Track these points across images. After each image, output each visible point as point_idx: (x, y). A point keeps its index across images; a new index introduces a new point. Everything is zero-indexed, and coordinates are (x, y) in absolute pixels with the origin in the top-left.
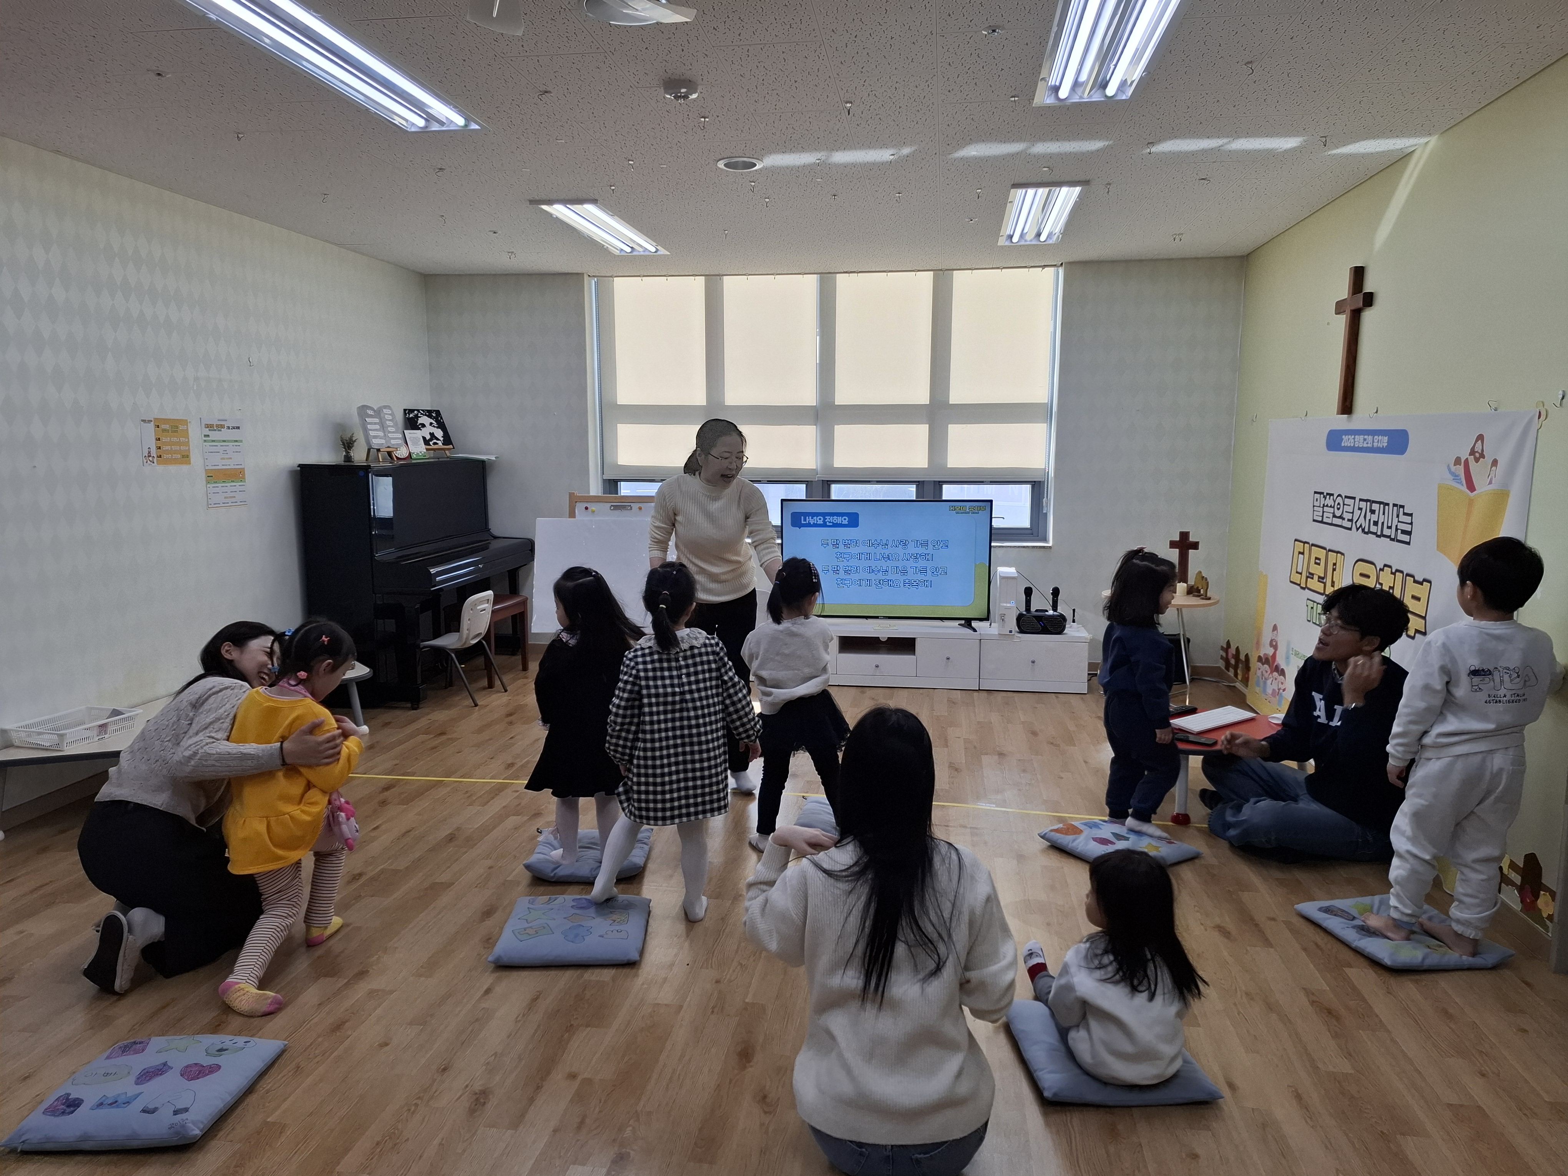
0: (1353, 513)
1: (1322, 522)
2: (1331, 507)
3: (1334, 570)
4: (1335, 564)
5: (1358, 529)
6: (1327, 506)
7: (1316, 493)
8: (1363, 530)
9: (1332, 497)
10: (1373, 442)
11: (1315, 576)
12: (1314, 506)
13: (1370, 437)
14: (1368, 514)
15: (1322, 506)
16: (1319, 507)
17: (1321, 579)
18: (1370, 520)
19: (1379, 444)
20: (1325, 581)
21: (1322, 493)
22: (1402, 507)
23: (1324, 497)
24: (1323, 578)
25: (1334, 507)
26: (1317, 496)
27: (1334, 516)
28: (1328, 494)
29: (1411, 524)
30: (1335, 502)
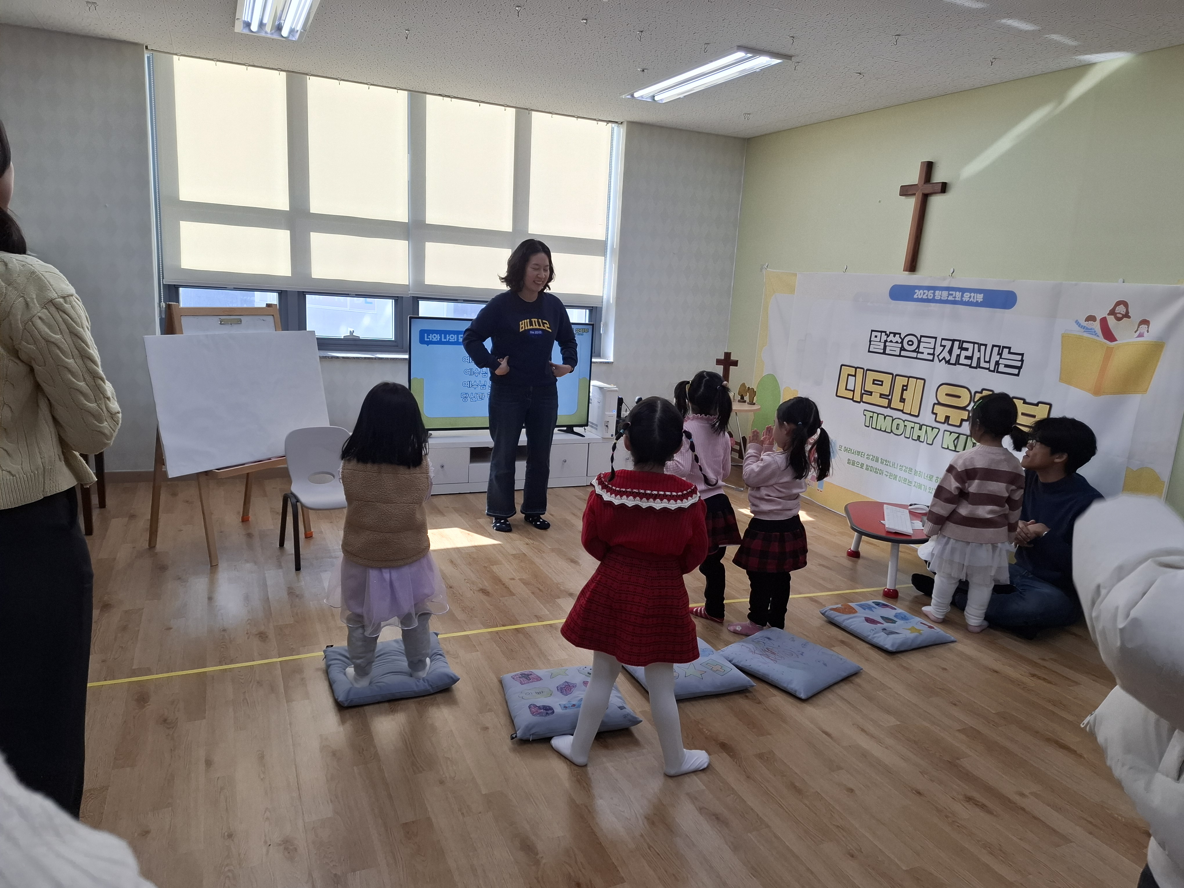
0: (934, 348)
1: (884, 353)
2: (897, 342)
3: (903, 390)
4: (907, 386)
5: (940, 361)
6: (891, 341)
7: (872, 331)
8: (948, 362)
9: (897, 336)
10: (962, 296)
11: (873, 393)
12: (870, 341)
13: (958, 293)
14: (956, 351)
15: (883, 341)
16: (880, 342)
17: (882, 396)
18: (958, 356)
19: (972, 299)
20: (890, 397)
21: (885, 332)
22: (1010, 348)
23: (886, 334)
24: (888, 396)
25: (902, 343)
26: (874, 334)
27: (902, 349)
28: (890, 333)
29: (1022, 361)
30: (903, 340)
